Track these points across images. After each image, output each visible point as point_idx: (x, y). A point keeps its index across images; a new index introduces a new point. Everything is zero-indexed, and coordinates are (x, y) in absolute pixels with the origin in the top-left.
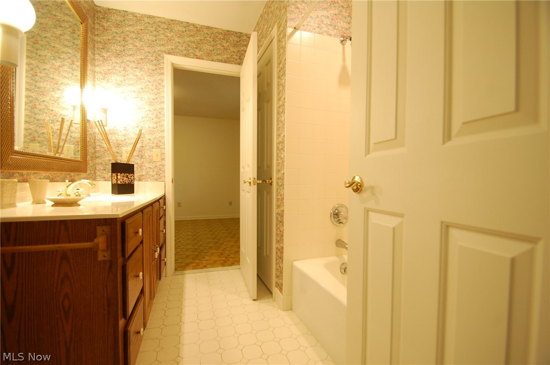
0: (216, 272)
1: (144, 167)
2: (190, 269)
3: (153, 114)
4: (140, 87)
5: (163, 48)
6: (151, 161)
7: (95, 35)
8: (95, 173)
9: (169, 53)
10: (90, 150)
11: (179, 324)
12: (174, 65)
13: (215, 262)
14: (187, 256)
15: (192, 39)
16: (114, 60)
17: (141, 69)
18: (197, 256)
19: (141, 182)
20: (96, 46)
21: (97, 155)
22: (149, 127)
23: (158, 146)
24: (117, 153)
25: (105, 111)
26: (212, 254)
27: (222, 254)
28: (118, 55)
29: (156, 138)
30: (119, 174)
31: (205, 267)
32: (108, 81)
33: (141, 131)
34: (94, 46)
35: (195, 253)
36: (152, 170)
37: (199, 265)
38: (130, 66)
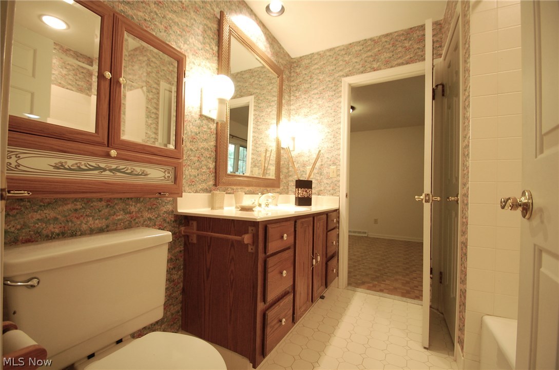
0: (392, 300)
1: (323, 183)
2: (364, 288)
3: (331, 135)
4: (322, 113)
5: (341, 73)
6: (328, 178)
7: (291, 82)
8: (288, 188)
9: (347, 76)
10: (284, 170)
11: (330, 334)
12: (352, 85)
13: (395, 289)
14: (367, 275)
15: (369, 54)
16: (303, 96)
17: (323, 98)
18: (377, 277)
19: (320, 196)
20: (292, 90)
21: (290, 174)
22: (328, 147)
23: (334, 164)
24: (303, 171)
25: (294, 139)
26: (396, 280)
27: (408, 283)
28: (306, 92)
29: (333, 156)
30: (300, 189)
31: (381, 291)
32: (299, 115)
33: (320, 151)
34: (290, 90)
35: (377, 274)
36: (329, 185)
37: (375, 287)
38: (315, 98)
